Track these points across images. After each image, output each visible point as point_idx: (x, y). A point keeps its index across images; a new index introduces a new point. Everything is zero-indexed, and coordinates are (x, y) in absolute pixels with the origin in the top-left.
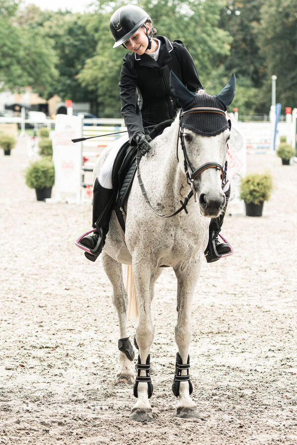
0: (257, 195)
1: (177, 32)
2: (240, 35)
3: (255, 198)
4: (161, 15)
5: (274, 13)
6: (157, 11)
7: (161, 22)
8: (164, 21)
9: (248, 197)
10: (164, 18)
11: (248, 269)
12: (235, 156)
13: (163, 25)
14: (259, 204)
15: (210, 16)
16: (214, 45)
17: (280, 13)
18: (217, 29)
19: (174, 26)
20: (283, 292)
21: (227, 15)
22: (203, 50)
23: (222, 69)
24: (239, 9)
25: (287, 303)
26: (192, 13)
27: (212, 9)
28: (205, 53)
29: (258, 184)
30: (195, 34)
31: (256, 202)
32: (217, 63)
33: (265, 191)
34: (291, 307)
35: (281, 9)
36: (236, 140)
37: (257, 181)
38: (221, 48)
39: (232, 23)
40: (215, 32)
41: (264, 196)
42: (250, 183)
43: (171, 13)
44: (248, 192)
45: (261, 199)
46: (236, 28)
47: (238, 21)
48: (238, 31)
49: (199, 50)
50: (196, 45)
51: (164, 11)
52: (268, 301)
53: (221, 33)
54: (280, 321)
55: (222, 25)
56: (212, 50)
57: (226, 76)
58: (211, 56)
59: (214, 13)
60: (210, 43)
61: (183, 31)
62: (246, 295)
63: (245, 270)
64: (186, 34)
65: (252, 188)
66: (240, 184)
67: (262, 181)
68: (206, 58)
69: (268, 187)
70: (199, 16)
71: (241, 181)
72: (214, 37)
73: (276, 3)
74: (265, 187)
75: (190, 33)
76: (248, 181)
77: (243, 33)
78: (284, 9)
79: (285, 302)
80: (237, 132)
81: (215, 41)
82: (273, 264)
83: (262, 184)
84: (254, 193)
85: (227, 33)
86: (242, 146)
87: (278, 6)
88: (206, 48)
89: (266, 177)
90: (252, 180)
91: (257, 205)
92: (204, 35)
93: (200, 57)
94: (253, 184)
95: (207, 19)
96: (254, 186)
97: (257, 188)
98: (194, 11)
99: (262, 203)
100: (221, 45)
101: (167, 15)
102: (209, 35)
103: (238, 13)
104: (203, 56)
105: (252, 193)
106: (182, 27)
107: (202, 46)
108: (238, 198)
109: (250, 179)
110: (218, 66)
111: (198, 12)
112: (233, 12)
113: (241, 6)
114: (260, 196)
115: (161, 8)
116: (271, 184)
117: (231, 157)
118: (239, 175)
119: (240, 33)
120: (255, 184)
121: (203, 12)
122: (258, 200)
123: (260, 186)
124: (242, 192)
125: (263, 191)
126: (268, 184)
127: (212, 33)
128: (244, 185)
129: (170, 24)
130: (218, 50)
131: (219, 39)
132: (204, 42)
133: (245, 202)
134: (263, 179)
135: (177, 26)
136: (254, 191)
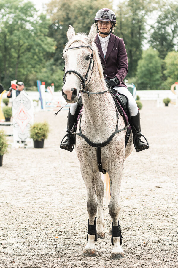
0: (40, 135)
1: (23, 40)
2: (62, 40)
3: (39, 137)
4: (14, 30)
5: (81, 28)
6: (11, 28)
7: (14, 34)
8: (16, 33)
9: (35, 137)
10: (16, 31)
11: (15, 180)
12: (27, 113)
13: (15, 36)
14: (41, 141)
15: (43, 30)
16: (45, 47)
17: (85, 27)
18: (47, 37)
19: (21, 36)
20: (28, 194)
21: (55, 29)
22: (39, 50)
23: (52, 61)
24: (61, 25)
25: (26, 200)
26: (32, 28)
27: (43, 26)
28: (40, 52)
29: (40, 129)
30: (34, 40)
31: (39, 140)
32: (50, 57)
33: (45, 133)
34: (27, 202)
35: (85, 25)
36: (27, 103)
37: (39, 127)
38: (50, 48)
39: (57, 33)
40: (46, 39)
41: (44, 136)
42: (36, 128)
43: (20, 29)
44: (34, 134)
45: (43, 138)
46: (59, 36)
47: (61, 32)
48: (61, 38)
49: (37, 50)
50: (35, 47)
51: (16, 28)
52: (16, 199)
53: (50, 40)
54: (15, 212)
55: (51, 35)
56: (44, 50)
57: (54, 64)
58: (45, 53)
59: (45, 28)
60: (43, 46)
61: (27, 39)
62: (5, 196)
63: (13, 181)
64: (29, 40)
65: (37, 131)
66: (30, 129)
67: (42, 127)
68: (41, 55)
69: (46, 131)
70: (36, 29)
71: (31, 127)
72: (45, 42)
73: (82, 21)
74: (44, 131)
75: (31, 40)
76: (34, 127)
77: (64, 39)
78: (87, 24)
79: (25, 200)
80: (28, 99)
81: (46, 44)
82: (32, 176)
83: (42, 129)
84: (38, 134)
85: (53, 40)
86: (30, 107)
87: (84, 23)
88: (41, 49)
89: (44, 125)
90: (36, 127)
91: (40, 141)
92: (40, 41)
93: (38, 54)
94: (37, 129)
95: (41, 32)
96: (38, 130)
97: (40, 132)
98: (33, 27)
99: (43, 140)
100: (49, 46)
101: (18, 30)
102: (43, 41)
103: (61, 27)
104: (39, 53)
105: (36, 134)
106: (27, 37)
107: (38, 47)
108: (29, 137)
109: (35, 126)
110: (50, 59)
111: (36, 28)
112: (58, 27)
113: (62, 23)
114: (41, 136)
115: (14, 26)
116: (48, 129)
117: (25, 113)
118: (29, 124)
119: (62, 39)
120: (38, 129)
121: (38, 28)
122: (41, 138)
123: (42, 130)
124: (31, 134)
125: (43, 133)
126: (46, 129)
127: (44, 40)
128: (32, 129)
129: (19, 35)
130: (48, 50)
131: (48, 43)
132: (40, 45)
133: (33, 140)
134: (43, 126)
135: (24, 36)
136: (38, 133)
